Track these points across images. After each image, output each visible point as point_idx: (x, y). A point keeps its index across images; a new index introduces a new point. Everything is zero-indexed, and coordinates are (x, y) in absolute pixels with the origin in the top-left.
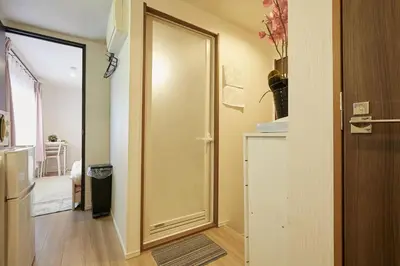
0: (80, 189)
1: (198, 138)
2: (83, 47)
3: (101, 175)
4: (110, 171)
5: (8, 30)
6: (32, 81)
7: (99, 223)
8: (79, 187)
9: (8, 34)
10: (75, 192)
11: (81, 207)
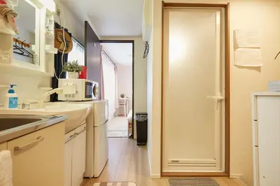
0: (131, 126)
1: (209, 97)
2: (133, 42)
3: (141, 119)
4: (146, 117)
5: (101, 41)
6: (113, 66)
7: (140, 149)
8: (131, 124)
9: (101, 44)
10: (129, 127)
11: (132, 137)
